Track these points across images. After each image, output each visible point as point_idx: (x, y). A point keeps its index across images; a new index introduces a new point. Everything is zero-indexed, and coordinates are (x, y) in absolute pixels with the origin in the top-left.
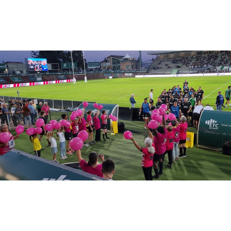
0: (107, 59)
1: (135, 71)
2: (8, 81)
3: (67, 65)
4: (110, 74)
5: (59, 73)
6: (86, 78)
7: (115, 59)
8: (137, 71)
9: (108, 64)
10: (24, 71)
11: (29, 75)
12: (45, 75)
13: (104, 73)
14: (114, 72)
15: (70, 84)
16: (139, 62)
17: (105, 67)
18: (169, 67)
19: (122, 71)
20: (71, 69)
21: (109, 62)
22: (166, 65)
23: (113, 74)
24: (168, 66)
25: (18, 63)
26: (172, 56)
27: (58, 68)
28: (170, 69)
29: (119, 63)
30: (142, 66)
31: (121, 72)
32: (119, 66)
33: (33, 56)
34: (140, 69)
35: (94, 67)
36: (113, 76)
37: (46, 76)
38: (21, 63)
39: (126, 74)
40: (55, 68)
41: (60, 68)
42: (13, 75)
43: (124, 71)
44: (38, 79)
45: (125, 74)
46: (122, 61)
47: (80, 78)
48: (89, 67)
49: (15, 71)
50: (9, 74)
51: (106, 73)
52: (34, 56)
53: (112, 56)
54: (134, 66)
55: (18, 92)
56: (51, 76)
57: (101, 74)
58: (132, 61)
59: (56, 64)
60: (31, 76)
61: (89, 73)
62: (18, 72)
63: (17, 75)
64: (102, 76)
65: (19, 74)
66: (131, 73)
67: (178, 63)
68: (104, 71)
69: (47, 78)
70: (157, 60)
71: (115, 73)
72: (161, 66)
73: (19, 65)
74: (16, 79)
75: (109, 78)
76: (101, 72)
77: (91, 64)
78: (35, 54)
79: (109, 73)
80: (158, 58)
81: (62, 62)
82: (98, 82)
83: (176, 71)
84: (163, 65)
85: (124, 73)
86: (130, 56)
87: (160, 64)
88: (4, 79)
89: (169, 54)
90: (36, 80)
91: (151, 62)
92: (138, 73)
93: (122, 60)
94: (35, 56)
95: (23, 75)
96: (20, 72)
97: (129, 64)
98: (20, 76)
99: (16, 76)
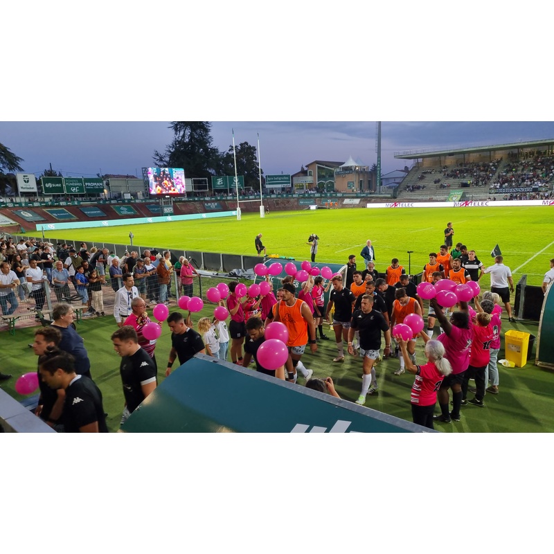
0: (306, 169)
1: (367, 194)
2: (109, 213)
3: (225, 181)
4: (313, 200)
5: (207, 199)
6: (262, 208)
7: (324, 168)
8: (371, 194)
9: (309, 179)
10: (140, 194)
11: (148, 201)
12: (180, 201)
13: (298, 199)
14: (321, 197)
15: (230, 221)
16: (376, 174)
17: (303, 186)
18: (442, 187)
19: (339, 195)
20: (231, 191)
21: (310, 175)
22: (435, 182)
23: (319, 201)
24: (439, 184)
25: (127, 177)
26: (449, 161)
27: (205, 188)
28: (445, 191)
29: (331, 176)
30: (381, 184)
31: (336, 197)
32: (333, 184)
33: (157, 162)
34: (378, 190)
35: (280, 186)
36: (319, 204)
37: (181, 205)
38: (133, 177)
39: (347, 201)
40: (200, 188)
41: (210, 187)
42: (118, 201)
43: (343, 194)
44: (166, 210)
45: (343, 201)
46: (338, 174)
47: (250, 209)
48: (267, 186)
49: (122, 192)
50: (110, 199)
51: (304, 198)
52: (159, 164)
53: (317, 162)
54: (365, 184)
55: (130, 236)
56: (191, 204)
57: (292, 200)
58: (361, 172)
59: (202, 180)
60: (152, 203)
61: (268, 199)
62: (128, 196)
63: (126, 201)
64: (296, 204)
65: (129, 200)
66: (357, 197)
67: (464, 177)
68: (299, 195)
69: (183, 209)
70: (417, 171)
71: (322, 199)
72: (426, 184)
73: (131, 181)
74: (124, 210)
75: (309, 209)
76: (294, 196)
77: (273, 179)
78: (161, 160)
79: (309, 198)
80: (417, 167)
81: (213, 175)
82: (286, 217)
83: (458, 194)
84: (429, 181)
85: (343, 198)
86: (356, 162)
87: (422, 178)
88: (101, 210)
89: (442, 158)
90: (163, 211)
91: (403, 174)
92: (373, 197)
93: (338, 170)
94: (162, 164)
95: (137, 201)
96: (131, 195)
97: (353, 178)
98: (132, 204)
99: (124, 203)
